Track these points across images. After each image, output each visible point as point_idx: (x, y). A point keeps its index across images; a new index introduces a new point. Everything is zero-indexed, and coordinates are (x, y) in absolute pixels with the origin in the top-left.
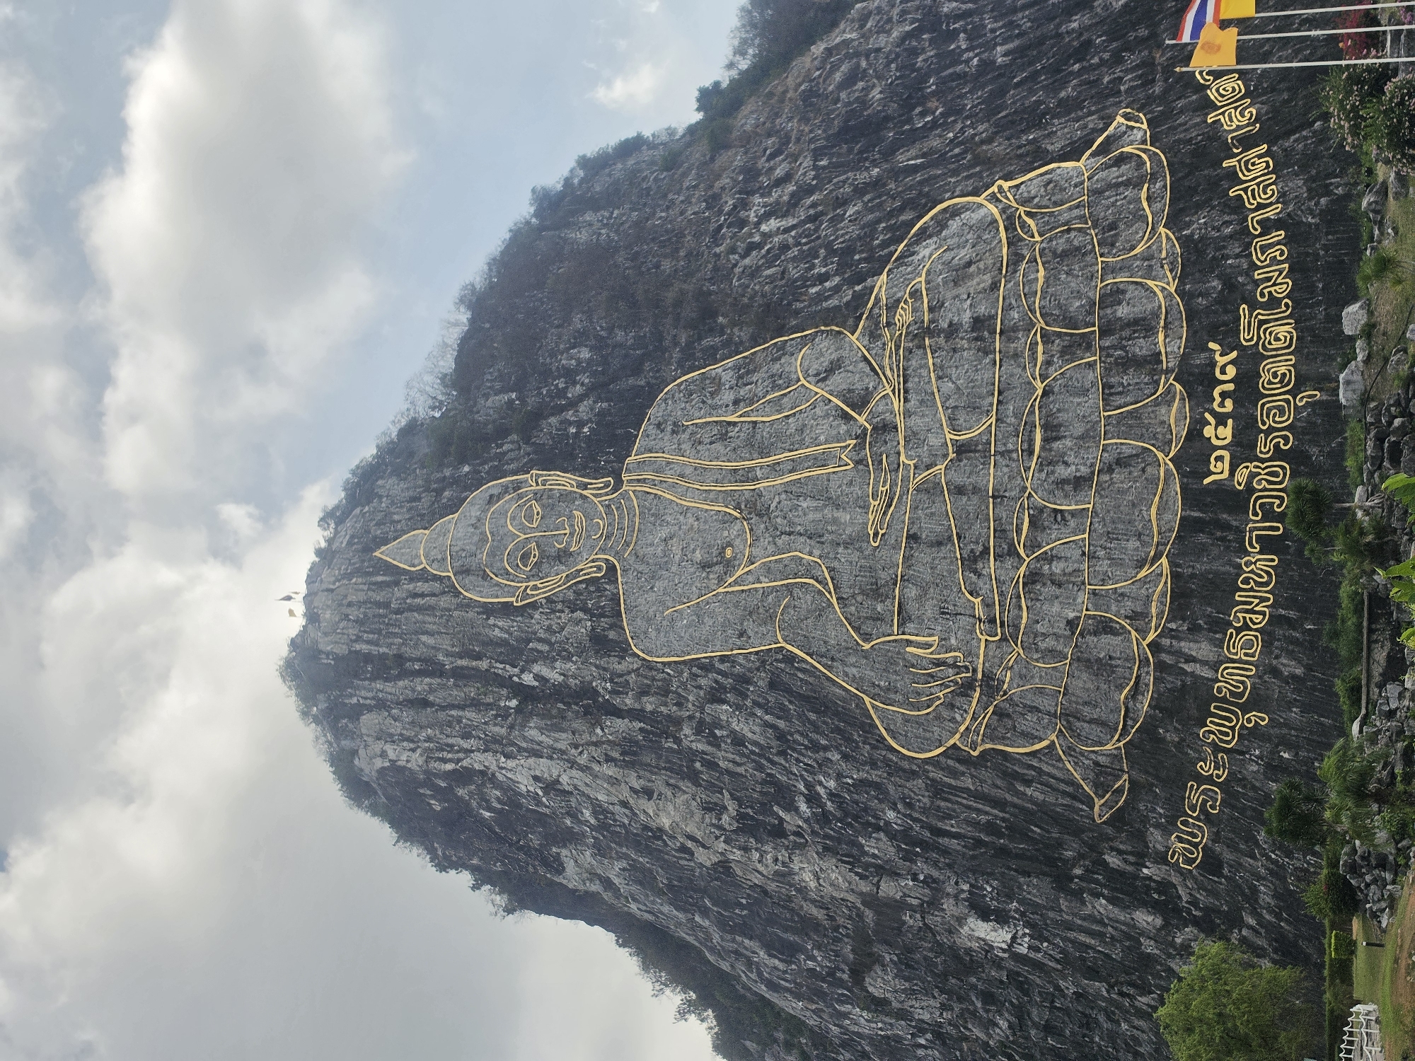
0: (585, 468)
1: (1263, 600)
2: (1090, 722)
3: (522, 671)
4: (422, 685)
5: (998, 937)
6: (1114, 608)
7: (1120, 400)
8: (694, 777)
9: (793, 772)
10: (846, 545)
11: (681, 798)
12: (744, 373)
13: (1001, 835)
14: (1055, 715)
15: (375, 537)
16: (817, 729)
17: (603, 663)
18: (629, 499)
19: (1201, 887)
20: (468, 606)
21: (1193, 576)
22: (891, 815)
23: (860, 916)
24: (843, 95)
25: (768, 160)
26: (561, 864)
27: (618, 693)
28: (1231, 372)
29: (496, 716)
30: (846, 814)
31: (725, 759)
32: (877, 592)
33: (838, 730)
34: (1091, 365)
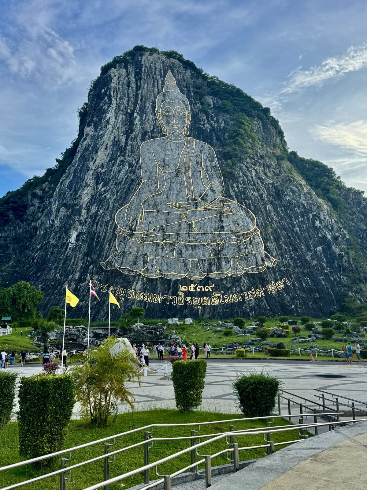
0: (192, 127)
1: (151, 300)
2: (122, 260)
3: (137, 113)
4: (134, 85)
5: (73, 240)
6: (150, 264)
7: (201, 263)
8: (110, 160)
9: (112, 186)
10: (167, 197)
11: (105, 157)
12: (215, 168)
13: (97, 239)
14: (124, 251)
15: (174, 70)
16: (122, 192)
17: (140, 135)
18: (183, 139)
19: (84, 288)
20: (155, 97)
21: (157, 284)
22: (101, 212)
23: (78, 205)
24: (289, 189)
25: (273, 171)
26: (89, 126)
27: (132, 139)
28: (207, 290)
29: (126, 106)
30: (102, 200)
31: (115, 168)
32: (155, 205)
33: (121, 197)
34: (210, 256)
